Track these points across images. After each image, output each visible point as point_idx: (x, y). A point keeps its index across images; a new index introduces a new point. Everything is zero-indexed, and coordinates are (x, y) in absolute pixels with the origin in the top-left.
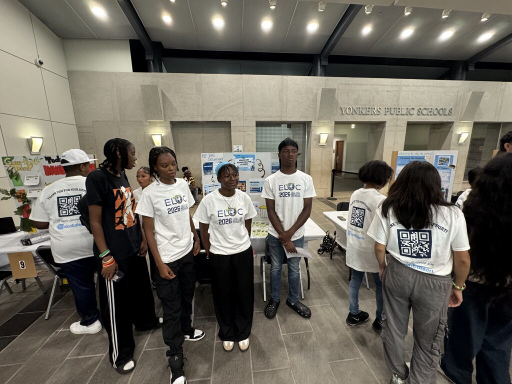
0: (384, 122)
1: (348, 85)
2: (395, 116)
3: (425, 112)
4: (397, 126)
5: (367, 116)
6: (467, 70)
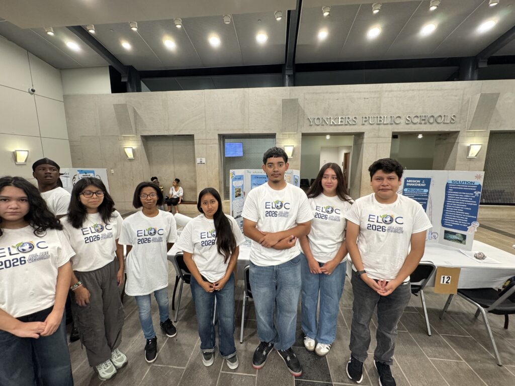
0: (362, 133)
2: (375, 126)
3: (416, 120)
4: (379, 137)
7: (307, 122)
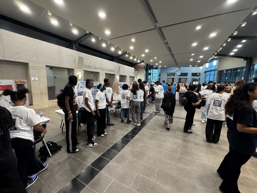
0: (99, 72)
1: (87, 57)
2: (102, 71)
3: (109, 70)
4: (103, 74)
5: (94, 70)
6: (116, 60)
7: (85, 66)
